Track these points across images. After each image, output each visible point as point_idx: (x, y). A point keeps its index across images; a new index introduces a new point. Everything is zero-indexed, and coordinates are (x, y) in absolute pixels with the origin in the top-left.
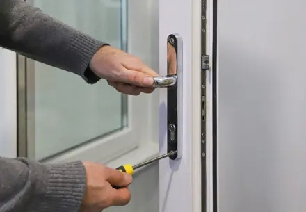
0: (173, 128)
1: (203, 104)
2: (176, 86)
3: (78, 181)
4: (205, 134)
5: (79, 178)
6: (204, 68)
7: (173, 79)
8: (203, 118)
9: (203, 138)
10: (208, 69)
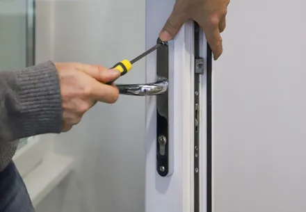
0: (163, 141)
1: (196, 112)
2: (166, 93)
3: (51, 92)
4: (198, 147)
5: (52, 90)
6: (197, 72)
7: (164, 85)
8: (196, 128)
9: (196, 152)
10: (202, 73)
